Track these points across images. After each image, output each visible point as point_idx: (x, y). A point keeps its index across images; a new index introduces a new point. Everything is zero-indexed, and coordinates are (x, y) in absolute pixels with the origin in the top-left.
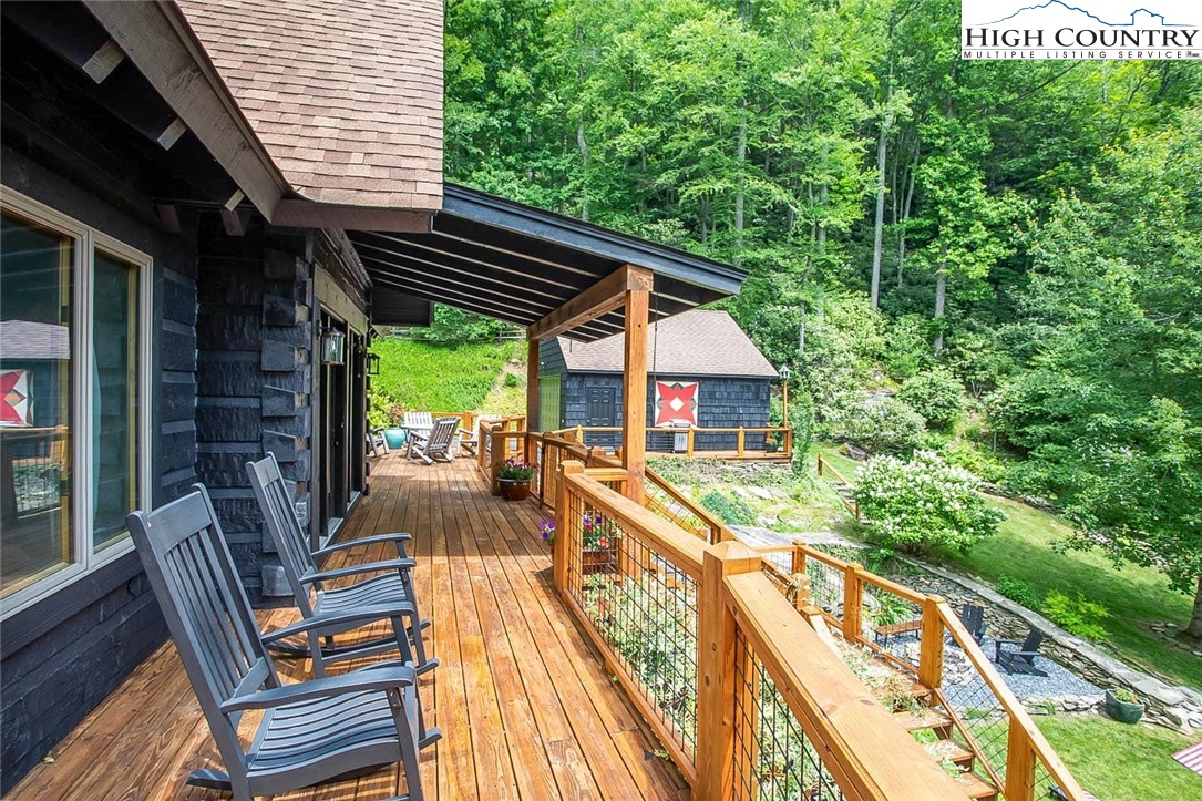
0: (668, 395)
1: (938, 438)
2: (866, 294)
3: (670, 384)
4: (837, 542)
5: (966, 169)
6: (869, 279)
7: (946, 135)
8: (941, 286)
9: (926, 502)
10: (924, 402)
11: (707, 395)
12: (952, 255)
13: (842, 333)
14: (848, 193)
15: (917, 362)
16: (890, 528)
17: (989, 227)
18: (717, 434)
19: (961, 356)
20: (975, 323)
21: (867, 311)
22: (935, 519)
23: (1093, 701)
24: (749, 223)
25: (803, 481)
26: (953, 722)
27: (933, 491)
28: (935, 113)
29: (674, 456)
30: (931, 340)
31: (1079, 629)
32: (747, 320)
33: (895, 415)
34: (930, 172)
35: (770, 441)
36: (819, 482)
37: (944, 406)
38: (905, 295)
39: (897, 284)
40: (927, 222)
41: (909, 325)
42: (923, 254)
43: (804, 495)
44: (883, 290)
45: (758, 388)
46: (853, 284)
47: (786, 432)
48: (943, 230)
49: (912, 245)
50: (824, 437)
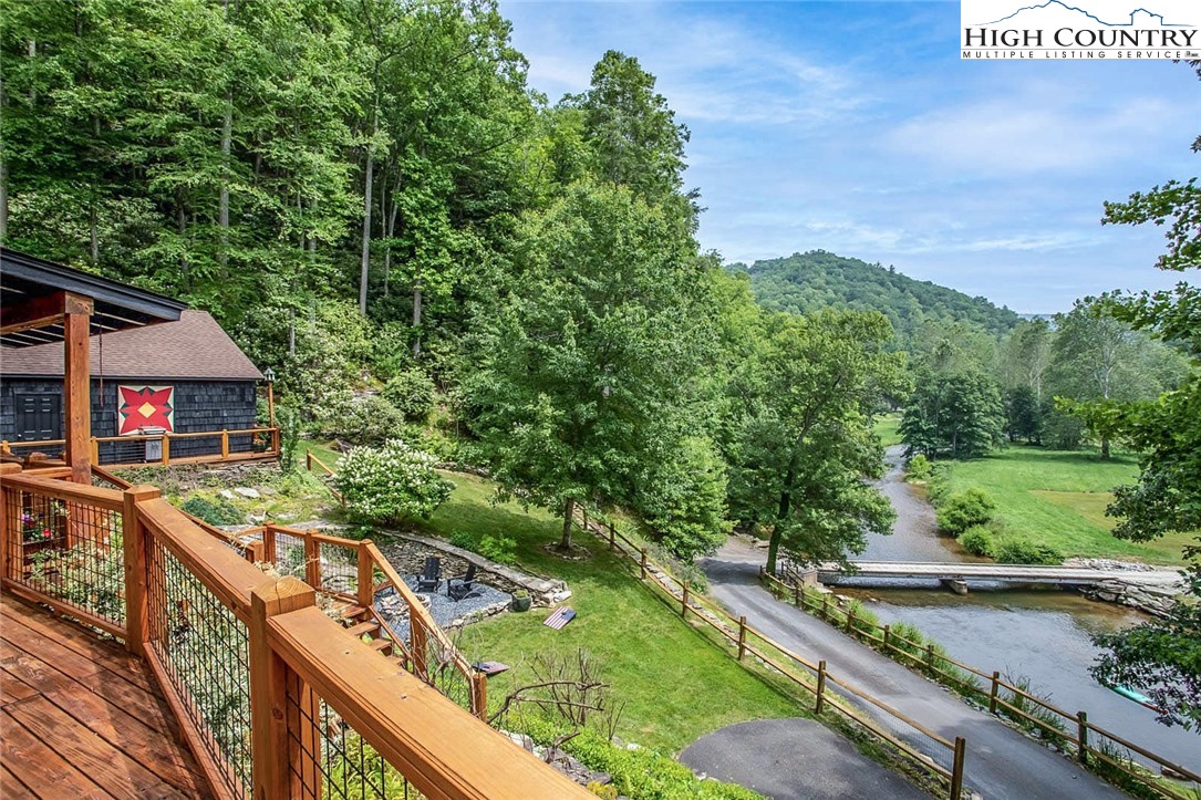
0: (134, 400)
1: (415, 429)
2: (355, 301)
3: (137, 389)
4: (323, 527)
5: (435, 203)
6: (358, 287)
7: (420, 171)
8: (418, 298)
9: (395, 482)
10: (404, 398)
11: (184, 399)
12: (425, 274)
13: (333, 337)
14: (338, 207)
15: (399, 364)
16: (367, 507)
17: (452, 253)
18: (199, 439)
19: (434, 359)
20: (445, 332)
21: (356, 316)
22: (402, 495)
23: (505, 604)
24: (235, 220)
25: (292, 476)
26: (381, 625)
27: (400, 472)
28: (412, 151)
29: (146, 465)
30: (411, 344)
31: (499, 558)
32: (231, 320)
33: (378, 410)
34: (407, 200)
35: (257, 441)
36: (308, 476)
37: (419, 402)
38: (390, 304)
39: (383, 294)
40: (406, 243)
41: (392, 333)
42: (404, 271)
43: (293, 489)
44: (371, 298)
45: (243, 391)
46: (345, 290)
47: (273, 432)
48: (419, 251)
49: (397, 261)
50: (315, 435)
